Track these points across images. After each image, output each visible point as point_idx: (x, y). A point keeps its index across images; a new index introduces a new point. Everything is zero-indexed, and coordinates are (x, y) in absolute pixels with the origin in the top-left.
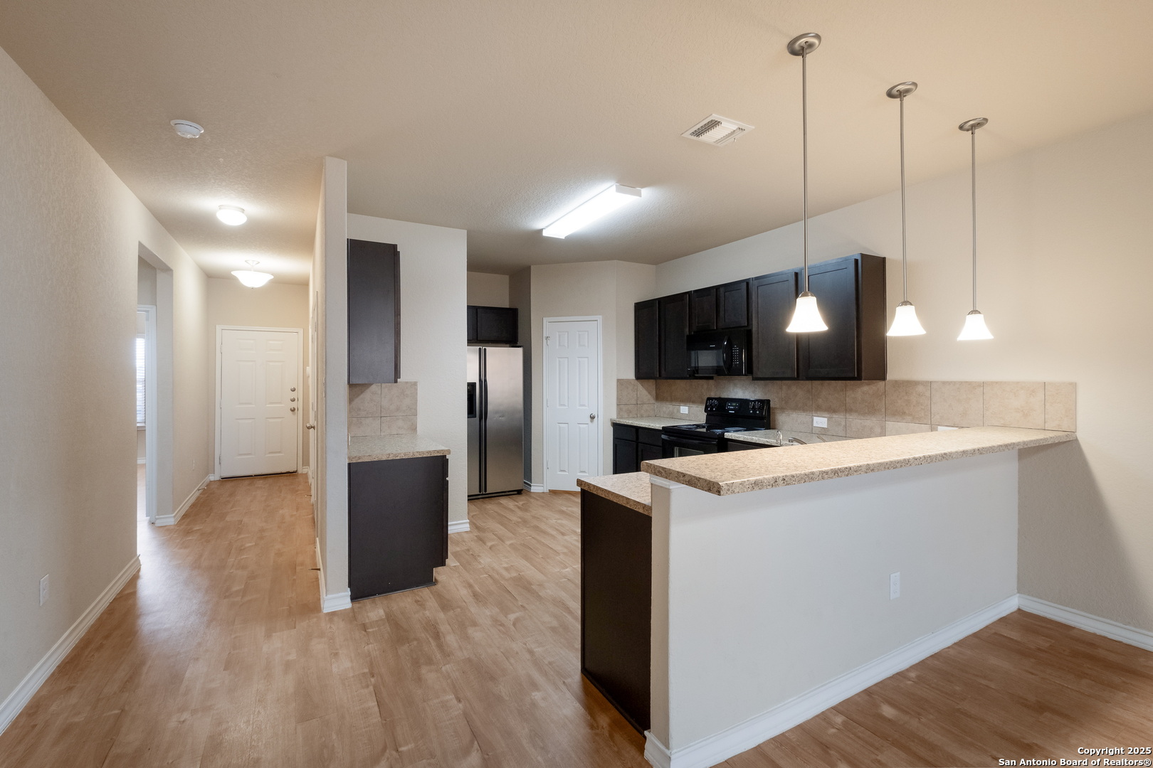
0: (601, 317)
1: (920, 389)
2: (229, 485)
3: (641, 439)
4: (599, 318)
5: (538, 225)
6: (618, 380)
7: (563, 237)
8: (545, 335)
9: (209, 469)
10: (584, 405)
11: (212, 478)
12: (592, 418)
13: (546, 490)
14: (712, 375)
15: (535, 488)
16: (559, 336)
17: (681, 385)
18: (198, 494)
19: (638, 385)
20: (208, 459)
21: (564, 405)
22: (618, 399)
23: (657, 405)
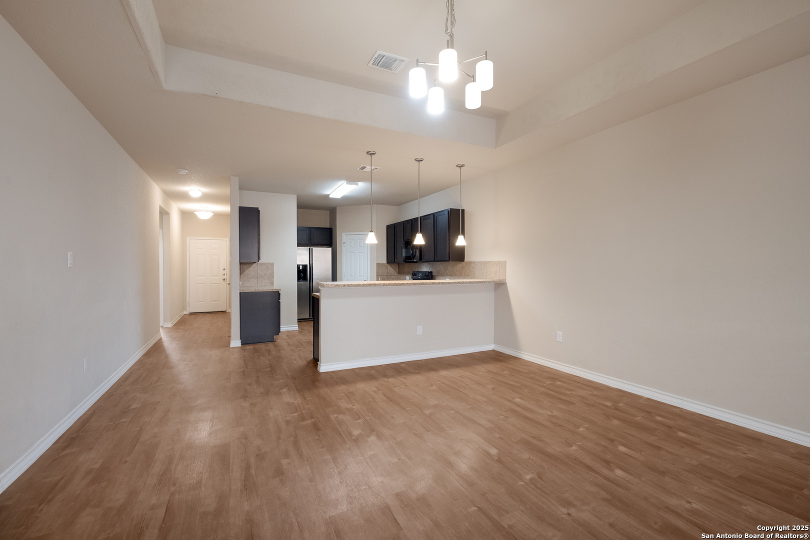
1: (472, 265)
2: (193, 316)
5: (326, 192)
6: (377, 264)
7: (340, 198)
8: (343, 241)
9: (184, 308)
10: (361, 276)
11: (185, 313)
16: (350, 242)
18: (180, 318)
19: (388, 266)
20: (184, 304)
21: (352, 276)
22: (378, 271)
23: (399, 276)
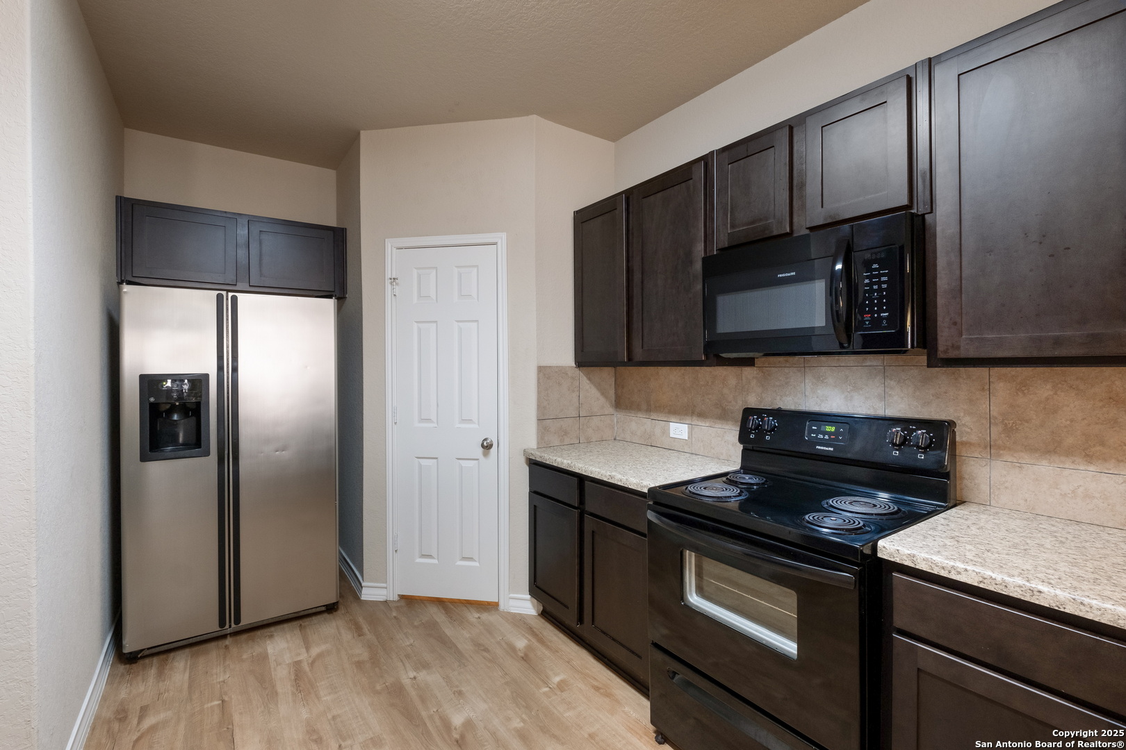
0: (504, 235)
3: (590, 506)
4: (501, 238)
6: (541, 369)
8: (388, 275)
10: (470, 421)
12: (487, 447)
13: (392, 596)
14: (751, 355)
15: (371, 592)
16: (419, 276)
17: (670, 379)
19: (582, 377)
21: (429, 420)
22: (541, 407)
23: (620, 416)
